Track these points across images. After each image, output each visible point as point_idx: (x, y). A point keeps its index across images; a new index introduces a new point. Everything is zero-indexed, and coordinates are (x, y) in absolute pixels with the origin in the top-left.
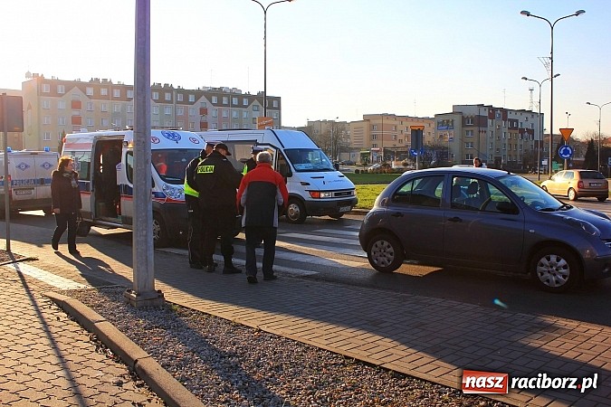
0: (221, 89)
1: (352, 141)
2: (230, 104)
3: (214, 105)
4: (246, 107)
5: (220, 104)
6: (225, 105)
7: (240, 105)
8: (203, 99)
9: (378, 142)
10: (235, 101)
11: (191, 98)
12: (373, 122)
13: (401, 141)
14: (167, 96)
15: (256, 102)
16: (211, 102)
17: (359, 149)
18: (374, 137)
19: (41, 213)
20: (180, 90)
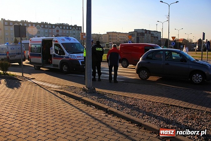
0: (63, 24)
1: (103, 40)
2: (66, 29)
3: (61, 29)
4: (71, 30)
5: (63, 28)
6: (64, 29)
7: (69, 29)
8: (57, 27)
9: (112, 41)
10: (67, 28)
11: (54, 27)
12: (110, 34)
13: (118, 40)
14: (46, 26)
15: (74, 28)
16: (60, 28)
17: (105, 43)
18: (110, 39)
19: (18, 64)
20: (50, 24)
